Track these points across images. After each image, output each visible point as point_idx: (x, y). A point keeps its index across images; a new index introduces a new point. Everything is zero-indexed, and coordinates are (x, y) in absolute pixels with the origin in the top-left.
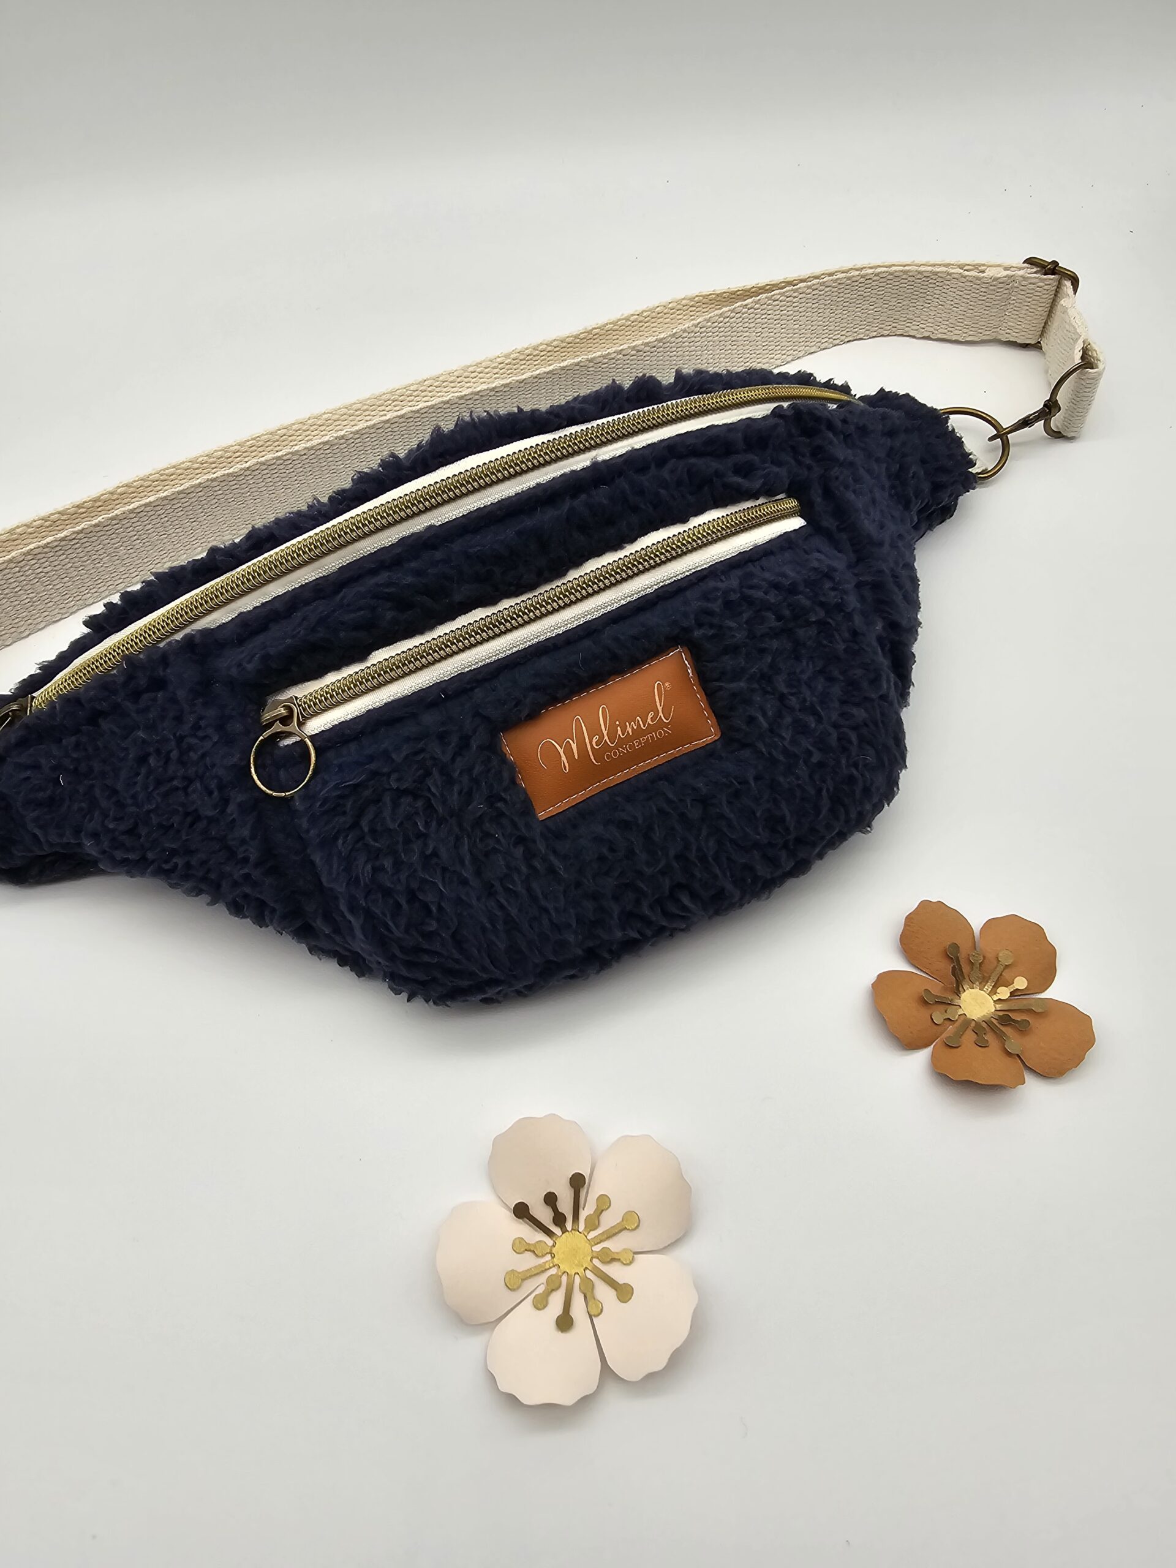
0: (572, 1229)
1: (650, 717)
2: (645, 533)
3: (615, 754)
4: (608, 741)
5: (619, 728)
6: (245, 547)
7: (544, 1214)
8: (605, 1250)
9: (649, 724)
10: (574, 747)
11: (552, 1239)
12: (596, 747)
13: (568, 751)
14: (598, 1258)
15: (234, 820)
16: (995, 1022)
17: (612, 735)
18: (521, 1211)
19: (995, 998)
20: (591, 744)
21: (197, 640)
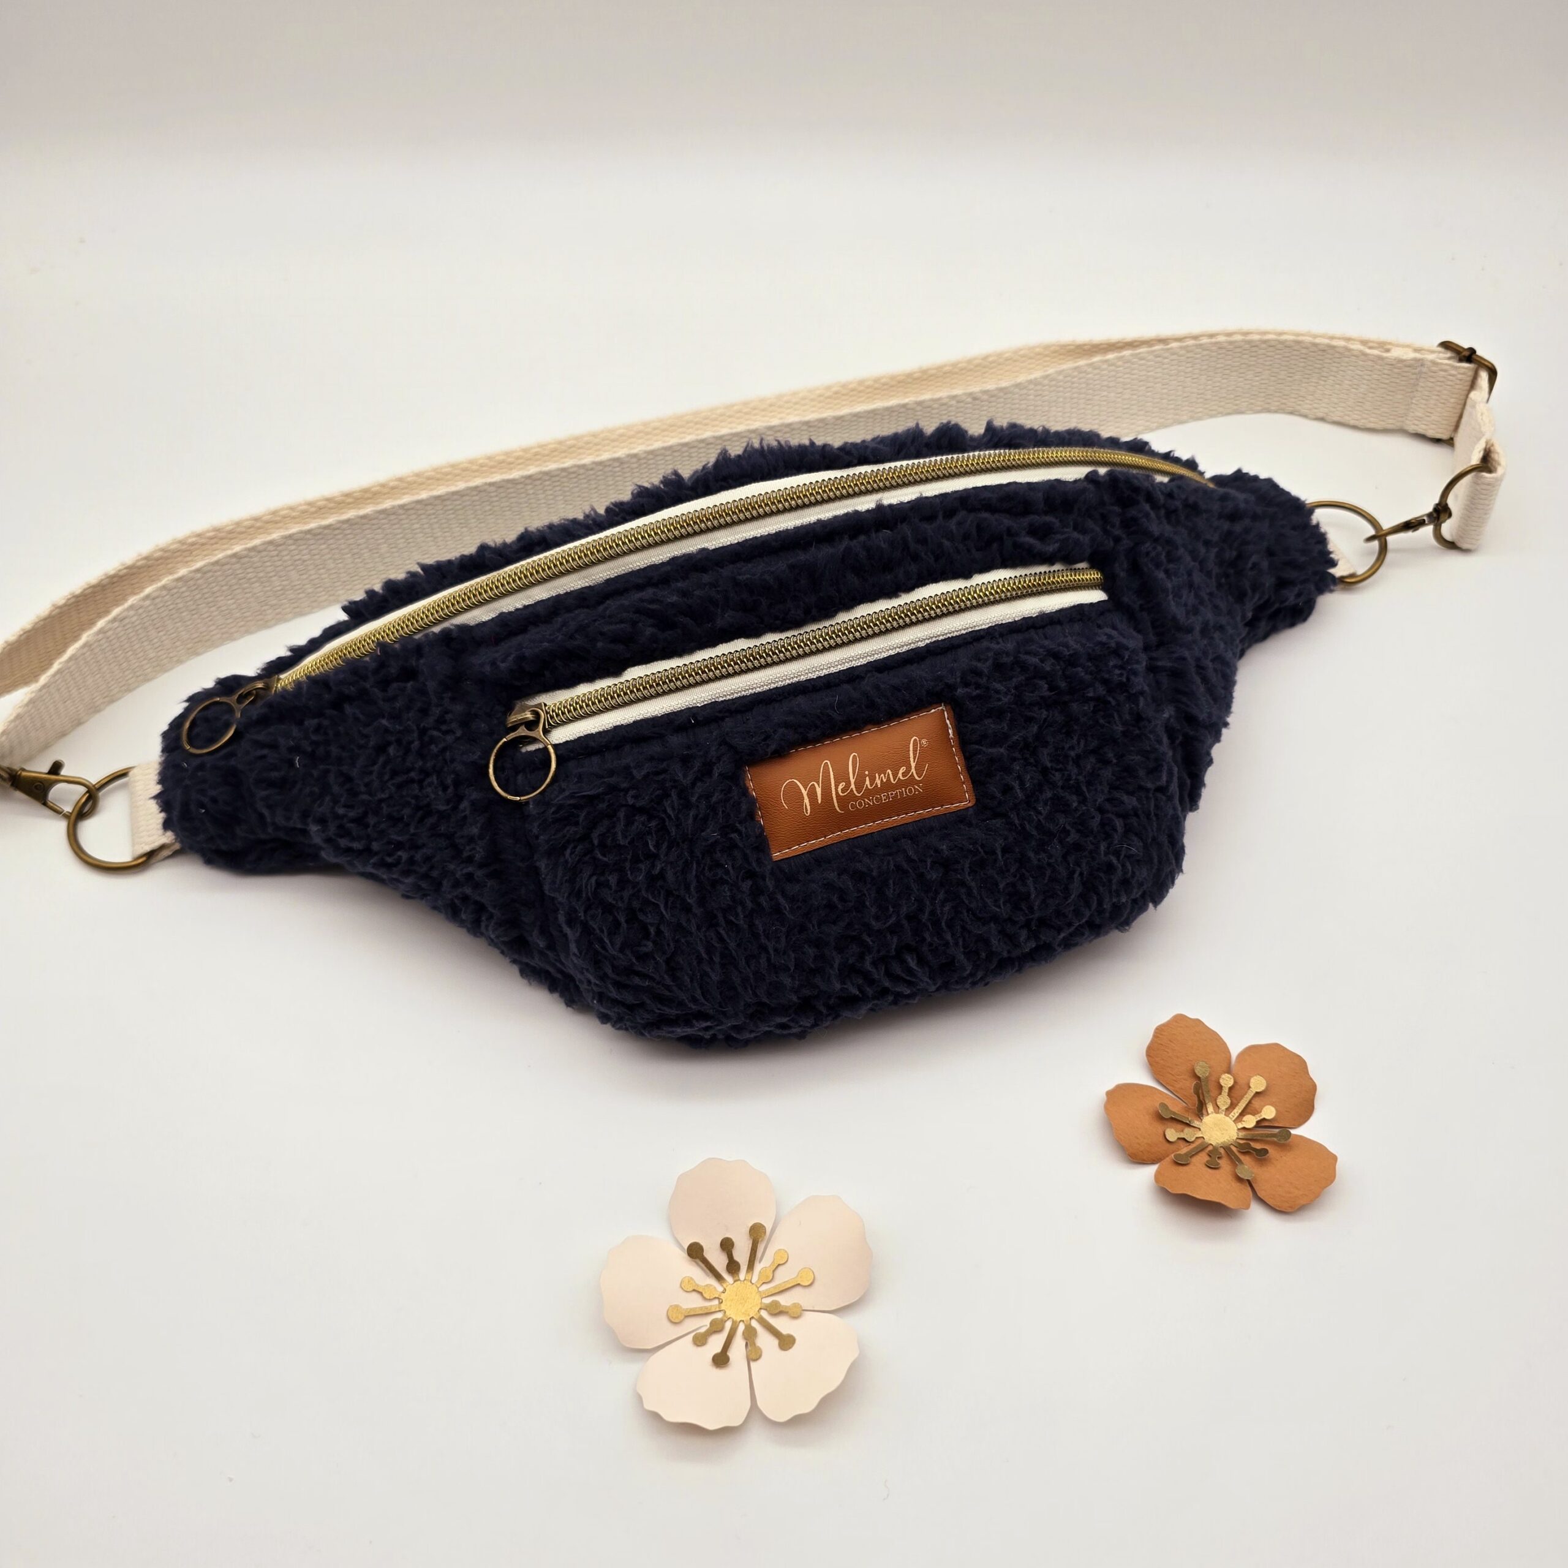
0: (745, 1280)
1: (902, 770)
2: (922, 582)
3: (860, 804)
4: (854, 789)
5: (867, 778)
6: (515, 547)
7: (719, 1261)
8: (776, 1304)
9: (899, 778)
10: (819, 790)
11: (722, 1286)
12: (841, 794)
13: (812, 794)
14: (766, 1310)
15: (465, 817)
16: (1234, 1149)
17: (859, 784)
18: (695, 1252)
19: (1240, 1126)
20: (837, 790)
21: (454, 635)
